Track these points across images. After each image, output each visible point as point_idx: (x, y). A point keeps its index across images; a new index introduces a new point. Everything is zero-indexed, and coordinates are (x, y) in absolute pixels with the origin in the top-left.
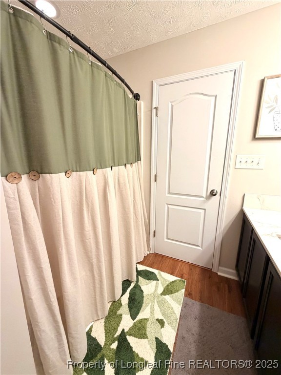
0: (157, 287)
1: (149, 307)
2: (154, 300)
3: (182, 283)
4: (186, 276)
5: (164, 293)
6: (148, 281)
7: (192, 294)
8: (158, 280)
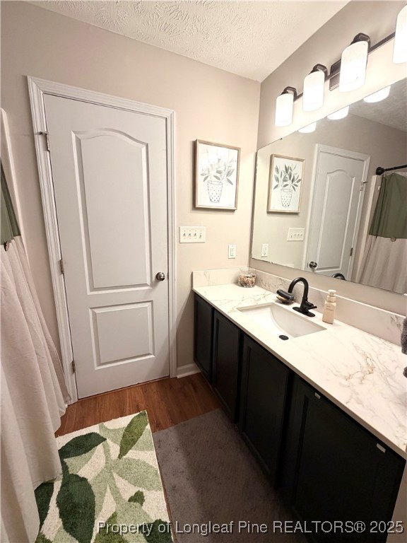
0: (107, 452)
1: (108, 494)
2: (111, 475)
3: (142, 418)
4: (142, 405)
5: (123, 451)
6: (87, 455)
7: (160, 424)
8: (105, 439)
